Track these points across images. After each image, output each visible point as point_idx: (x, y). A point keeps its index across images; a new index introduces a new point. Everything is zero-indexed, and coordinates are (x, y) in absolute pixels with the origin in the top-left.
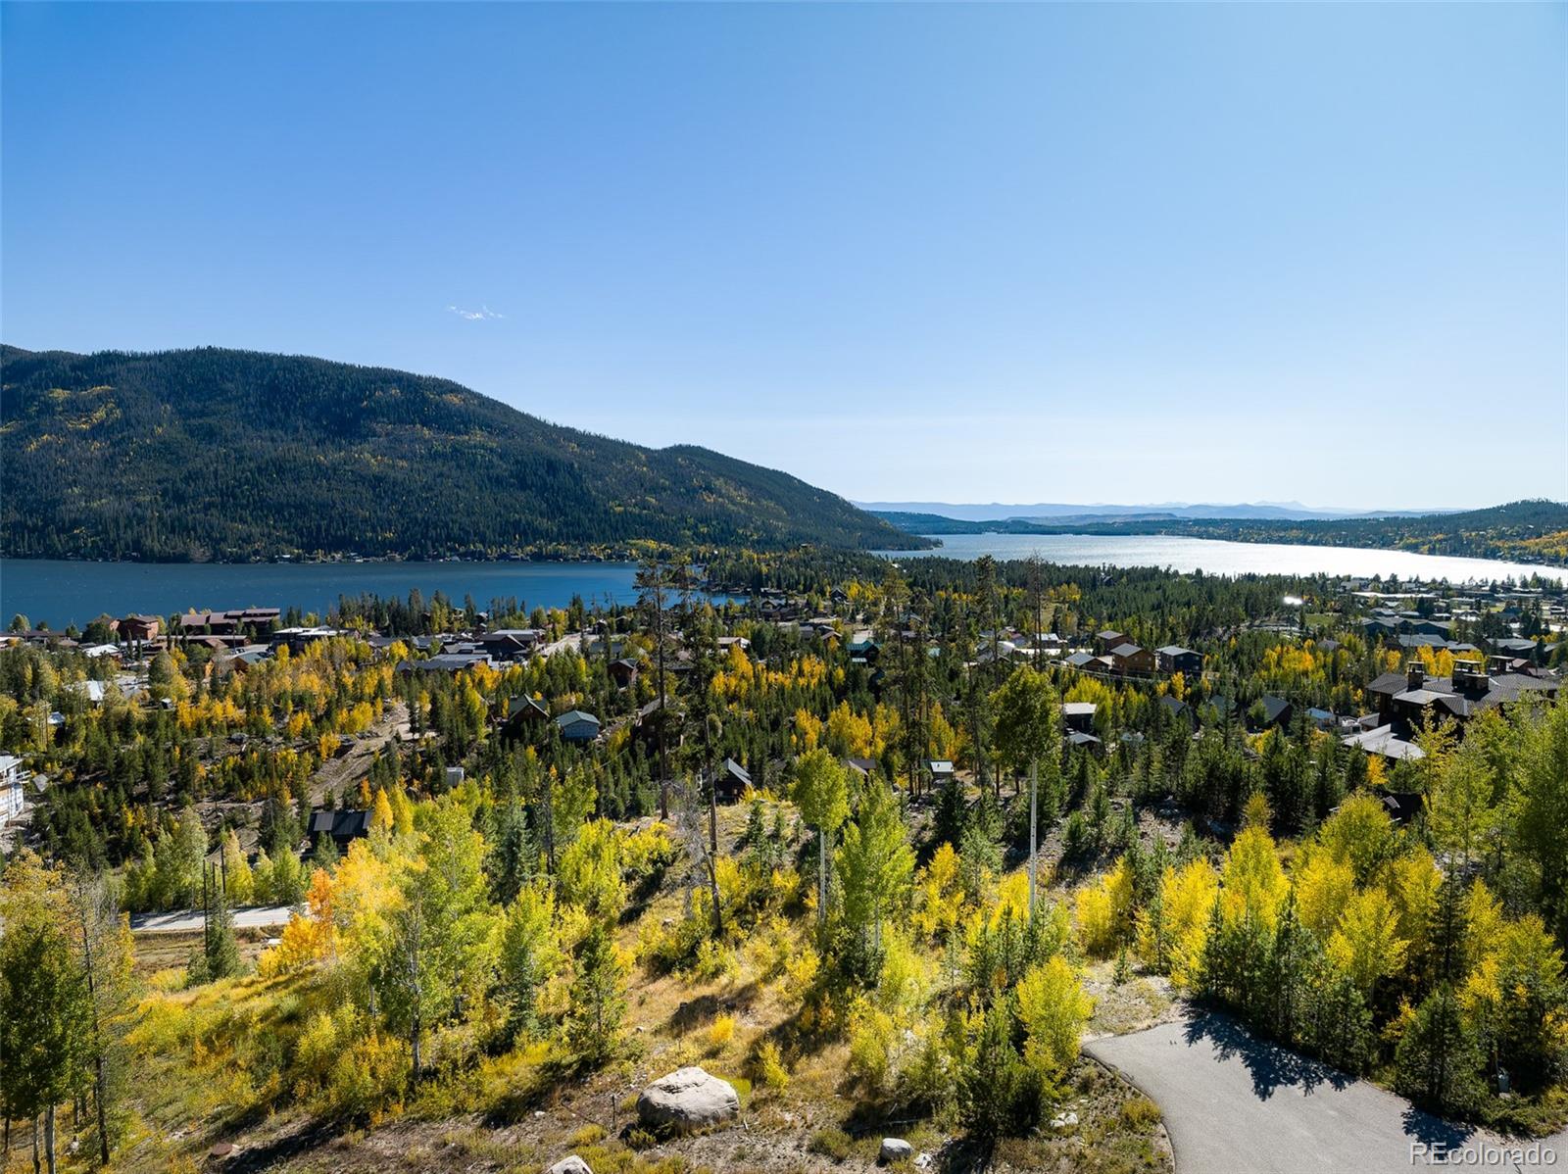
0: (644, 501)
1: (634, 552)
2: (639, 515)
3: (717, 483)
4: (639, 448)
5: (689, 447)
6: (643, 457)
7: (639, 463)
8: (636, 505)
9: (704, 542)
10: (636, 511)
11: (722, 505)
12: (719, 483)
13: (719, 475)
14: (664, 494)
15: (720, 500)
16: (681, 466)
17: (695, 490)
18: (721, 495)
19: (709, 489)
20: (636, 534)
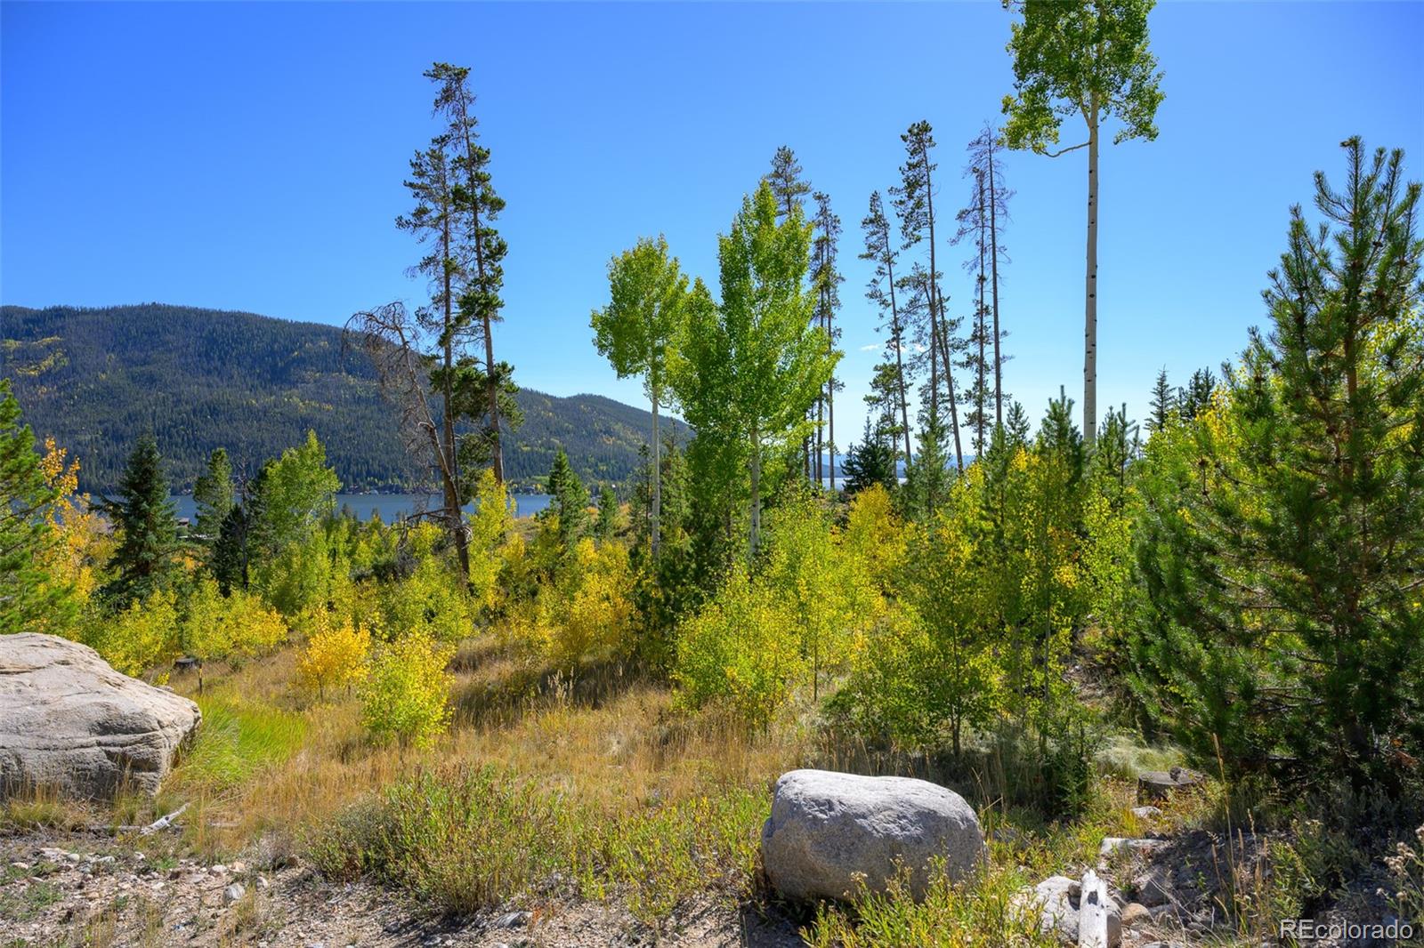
0: (549, 441)
1: (539, 486)
2: (545, 454)
3: (616, 427)
4: (546, 396)
5: (591, 396)
6: (550, 404)
7: (545, 409)
8: (542, 445)
9: (603, 478)
10: (543, 450)
11: (620, 447)
12: (618, 427)
13: (618, 420)
14: (568, 437)
15: (619, 442)
16: (584, 412)
17: (596, 434)
18: (619, 438)
19: (608, 432)
20: (542, 471)
